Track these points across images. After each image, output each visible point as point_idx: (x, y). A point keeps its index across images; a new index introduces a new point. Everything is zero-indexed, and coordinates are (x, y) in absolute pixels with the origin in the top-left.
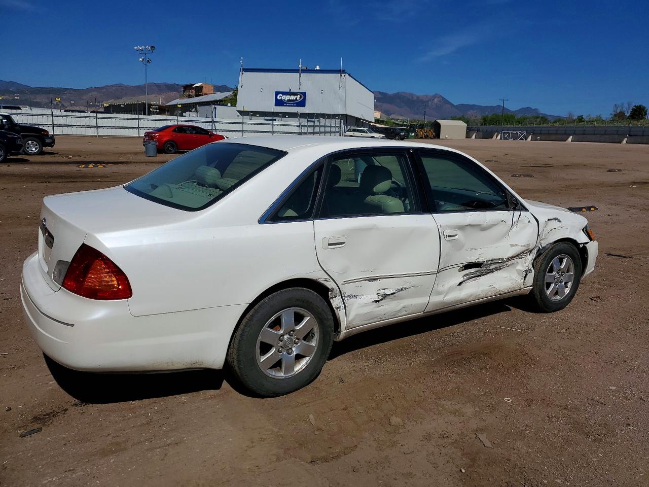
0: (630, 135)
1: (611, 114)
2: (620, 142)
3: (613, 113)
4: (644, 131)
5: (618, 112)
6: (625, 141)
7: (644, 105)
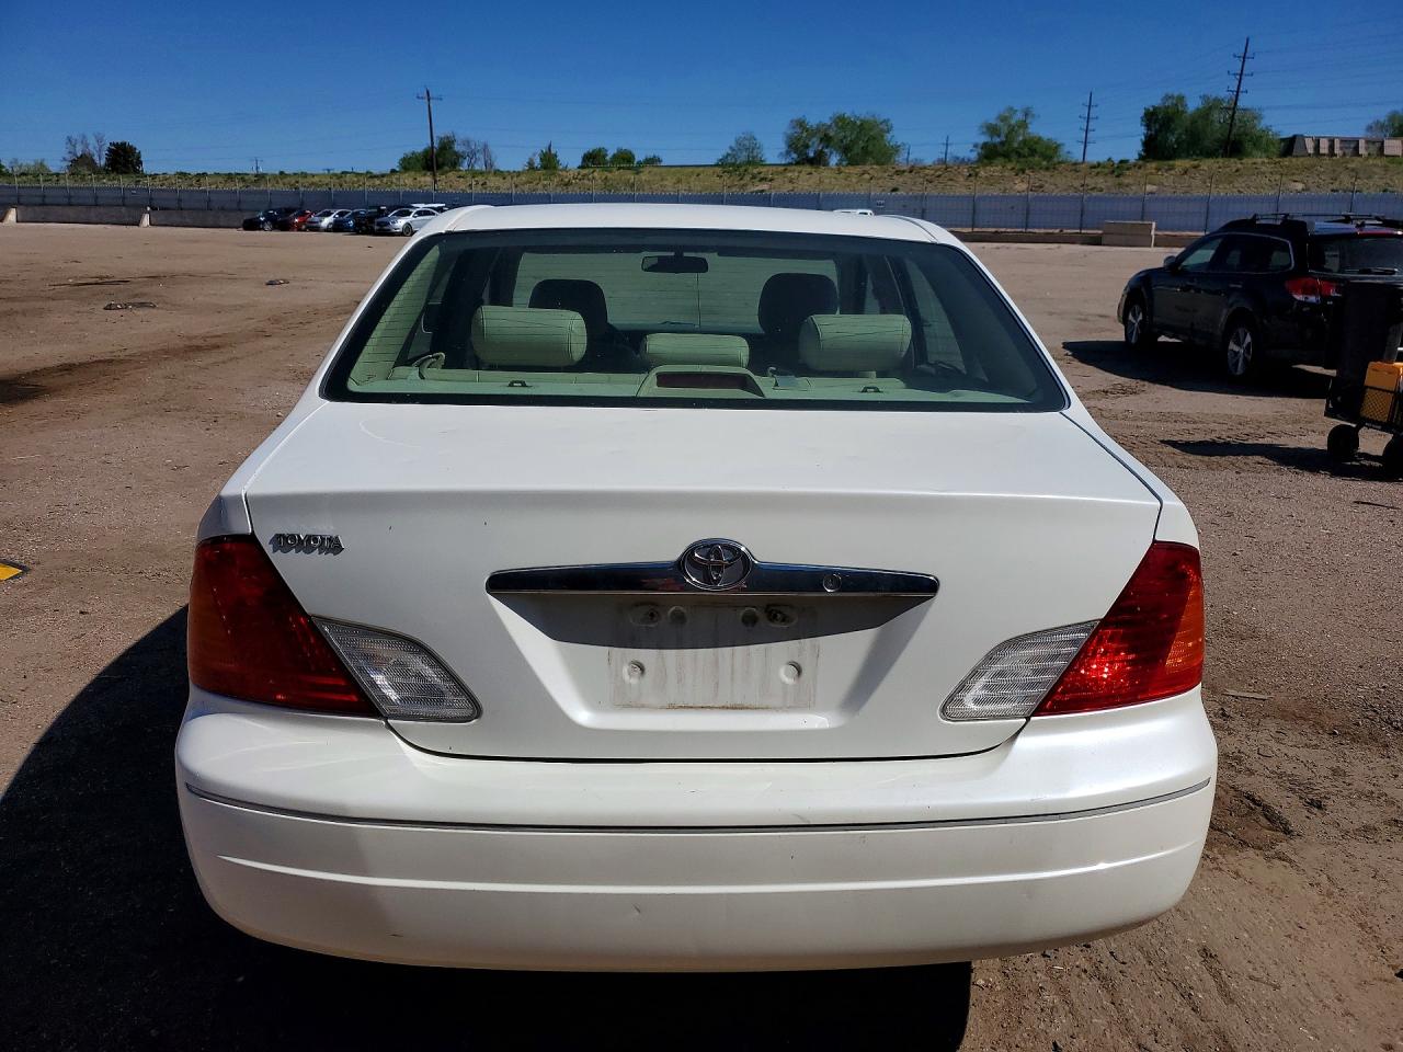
0: (153, 209)
1: (64, 159)
2: (137, 223)
3: (68, 157)
4: (180, 200)
5: (79, 154)
6: (146, 220)
7: (131, 142)
